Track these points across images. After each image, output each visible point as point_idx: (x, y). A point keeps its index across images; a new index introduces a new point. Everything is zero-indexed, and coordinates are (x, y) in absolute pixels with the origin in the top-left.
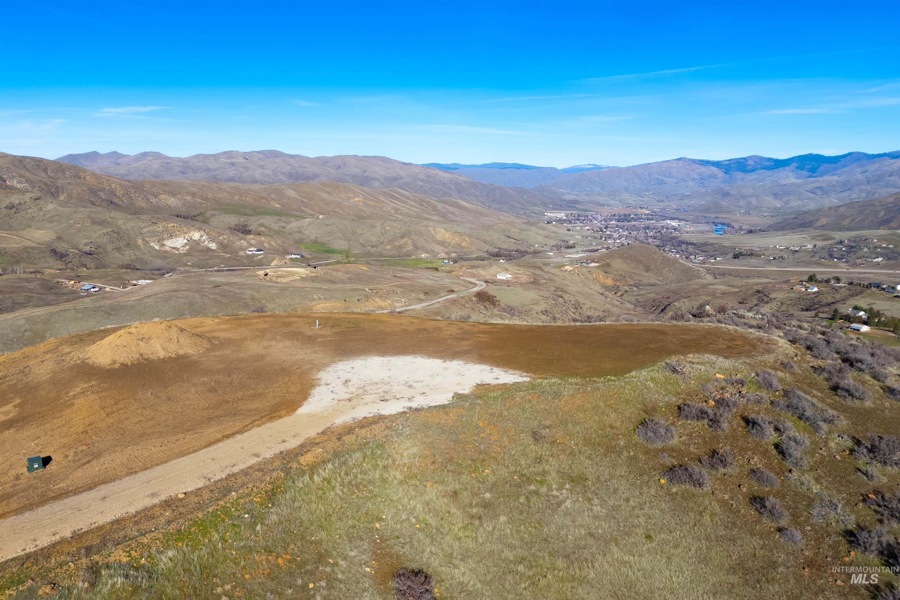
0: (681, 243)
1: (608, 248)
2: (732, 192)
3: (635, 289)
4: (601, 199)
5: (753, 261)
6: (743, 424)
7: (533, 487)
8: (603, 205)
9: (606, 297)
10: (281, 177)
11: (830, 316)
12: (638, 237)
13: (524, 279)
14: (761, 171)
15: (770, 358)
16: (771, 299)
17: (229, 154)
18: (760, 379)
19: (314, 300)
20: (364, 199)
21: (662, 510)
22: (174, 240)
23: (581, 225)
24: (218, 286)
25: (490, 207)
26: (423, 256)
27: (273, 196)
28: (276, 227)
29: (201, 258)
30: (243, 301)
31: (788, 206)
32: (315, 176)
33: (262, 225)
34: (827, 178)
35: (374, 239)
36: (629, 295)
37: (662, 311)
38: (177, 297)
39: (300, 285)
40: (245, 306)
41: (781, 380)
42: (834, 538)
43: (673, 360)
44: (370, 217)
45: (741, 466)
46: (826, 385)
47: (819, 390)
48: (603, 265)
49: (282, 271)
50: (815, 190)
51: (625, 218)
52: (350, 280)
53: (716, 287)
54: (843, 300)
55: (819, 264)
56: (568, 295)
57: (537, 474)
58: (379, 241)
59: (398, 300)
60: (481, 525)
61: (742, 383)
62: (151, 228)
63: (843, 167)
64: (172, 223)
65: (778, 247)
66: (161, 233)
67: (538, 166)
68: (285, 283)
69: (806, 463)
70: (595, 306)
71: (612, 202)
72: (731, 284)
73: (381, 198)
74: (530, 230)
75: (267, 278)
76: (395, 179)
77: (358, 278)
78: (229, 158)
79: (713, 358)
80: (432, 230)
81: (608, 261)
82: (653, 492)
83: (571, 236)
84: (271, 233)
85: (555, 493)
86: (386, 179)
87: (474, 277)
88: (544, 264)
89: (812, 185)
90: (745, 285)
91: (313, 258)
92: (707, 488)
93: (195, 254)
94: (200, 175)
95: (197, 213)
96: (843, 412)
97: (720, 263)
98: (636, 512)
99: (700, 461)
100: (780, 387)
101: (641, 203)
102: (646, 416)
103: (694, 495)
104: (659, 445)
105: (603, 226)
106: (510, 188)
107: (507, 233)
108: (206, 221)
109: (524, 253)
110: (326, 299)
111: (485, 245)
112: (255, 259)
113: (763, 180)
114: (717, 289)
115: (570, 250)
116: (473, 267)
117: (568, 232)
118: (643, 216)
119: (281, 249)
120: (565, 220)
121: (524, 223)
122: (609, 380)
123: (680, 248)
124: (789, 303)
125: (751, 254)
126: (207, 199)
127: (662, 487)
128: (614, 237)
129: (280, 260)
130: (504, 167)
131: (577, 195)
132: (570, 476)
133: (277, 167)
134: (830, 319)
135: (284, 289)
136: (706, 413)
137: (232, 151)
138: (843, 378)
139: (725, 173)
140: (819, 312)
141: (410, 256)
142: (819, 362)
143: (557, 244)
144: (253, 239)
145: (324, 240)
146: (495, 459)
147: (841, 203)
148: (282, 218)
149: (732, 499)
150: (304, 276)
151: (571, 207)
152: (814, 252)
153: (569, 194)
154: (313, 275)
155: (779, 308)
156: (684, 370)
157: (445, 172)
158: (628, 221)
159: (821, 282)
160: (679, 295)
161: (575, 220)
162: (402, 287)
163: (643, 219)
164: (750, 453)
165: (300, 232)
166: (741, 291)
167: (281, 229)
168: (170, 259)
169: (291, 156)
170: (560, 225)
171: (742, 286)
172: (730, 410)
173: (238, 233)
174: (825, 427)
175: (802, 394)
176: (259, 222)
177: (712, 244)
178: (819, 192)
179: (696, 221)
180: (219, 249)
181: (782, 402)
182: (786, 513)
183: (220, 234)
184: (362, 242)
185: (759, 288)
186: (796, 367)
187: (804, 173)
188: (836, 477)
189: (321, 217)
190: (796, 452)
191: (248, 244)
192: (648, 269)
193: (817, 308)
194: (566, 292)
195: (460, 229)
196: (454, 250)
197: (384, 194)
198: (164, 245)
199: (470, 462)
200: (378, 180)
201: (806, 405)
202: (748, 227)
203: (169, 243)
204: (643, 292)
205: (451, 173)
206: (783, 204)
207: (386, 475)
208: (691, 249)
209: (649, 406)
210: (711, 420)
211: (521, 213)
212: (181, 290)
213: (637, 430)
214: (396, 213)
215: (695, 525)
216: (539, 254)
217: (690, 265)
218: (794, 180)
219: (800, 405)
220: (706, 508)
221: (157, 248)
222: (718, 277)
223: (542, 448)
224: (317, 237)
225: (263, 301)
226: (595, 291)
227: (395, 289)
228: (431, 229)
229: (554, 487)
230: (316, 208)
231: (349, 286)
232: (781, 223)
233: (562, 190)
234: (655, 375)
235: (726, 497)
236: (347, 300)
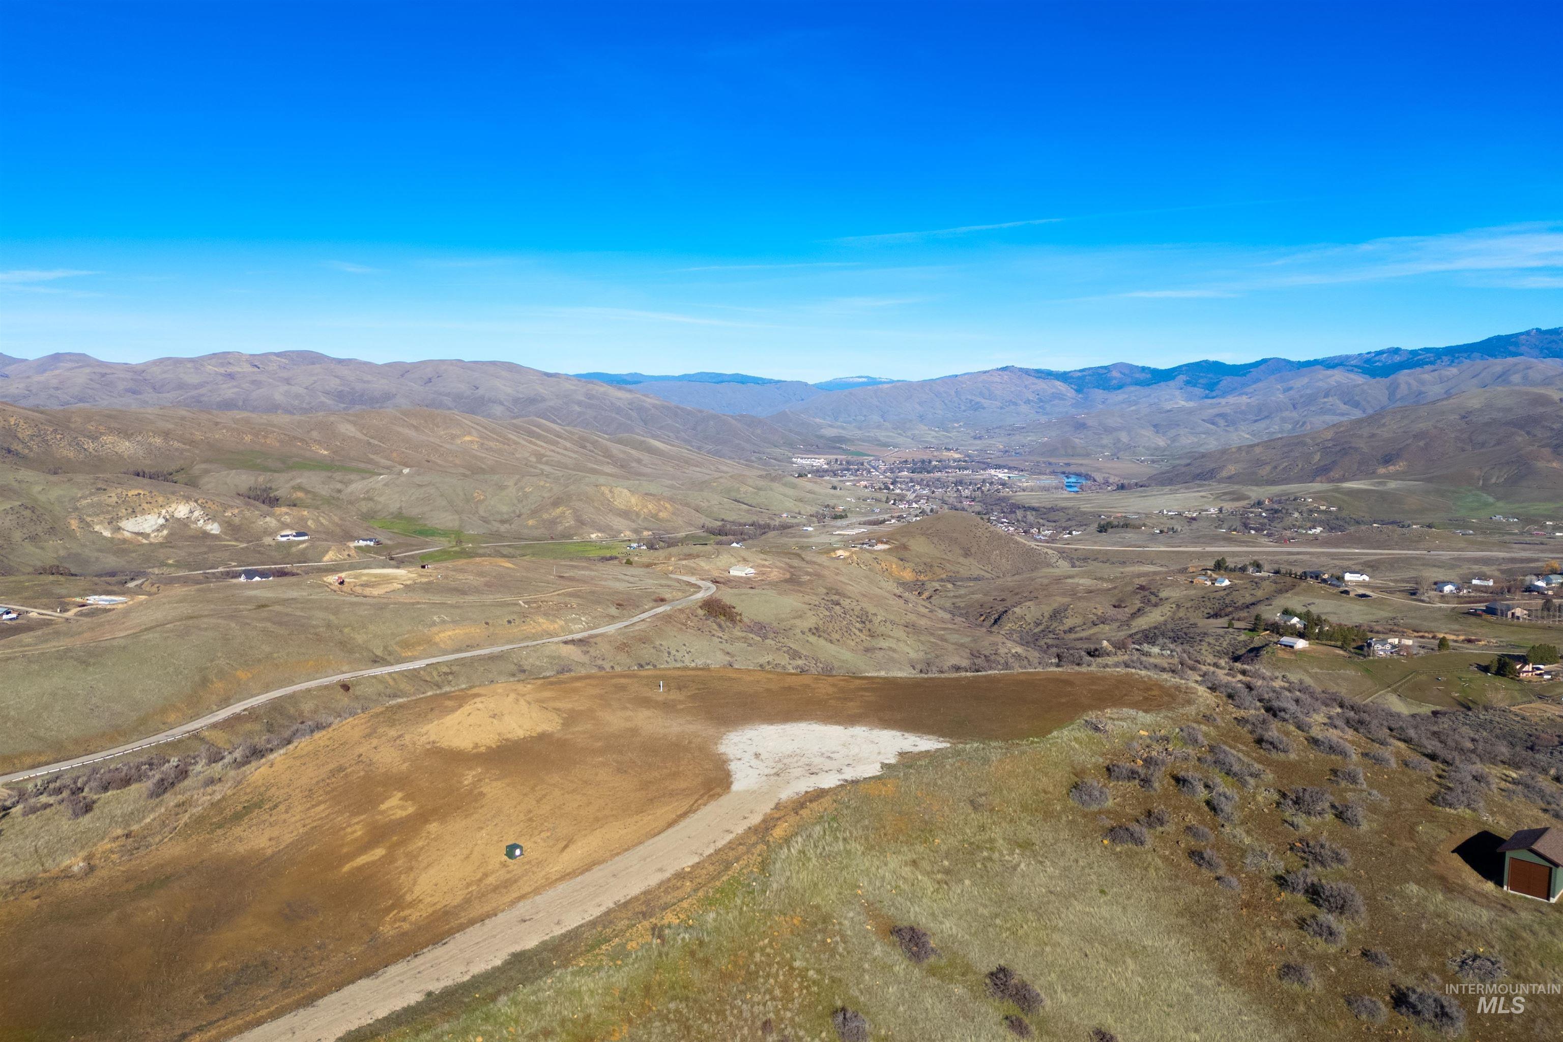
0: (1014, 508)
1: (900, 518)
2: (1090, 422)
3: (950, 586)
4: (882, 435)
5: (1129, 535)
6: (1173, 782)
7: (985, 854)
8: (886, 445)
9: (906, 601)
10: (323, 399)
11: (1249, 626)
12: (946, 499)
13: (775, 575)
14: (1132, 388)
15: (1191, 710)
16: (1161, 599)
17: (223, 358)
18: (1184, 734)
19: (434, 624)
20: (481, 437)
21: (1110, 868)
22: (140, 519)
23: (852, 478)
24: (264, 606)
25: (699, 448)
26: (593, 536)
27: (315, 434)
28: (324, 491)
29: (192, 550)
30: (312, 631)
31: (1177, 444)
32: (387, 397)
33: (299, 488)
34: (1232, 399)
35: (505, 509)
36: (941, 596)
37: (996, 621)
38: (200, 629)
39: (405, 598)
40: (318, 640)
41: (1206, 735)
42: (1266, 882)
43: (1091, 716)
44: (493, 470)
45: (1177, 824)
46: (1250, 738)
47: (1243, 744)
48: (897, 548)
49: (368, 574)
50: (1217, 419)
51: (923, 466)
52: (490, 587)
53: (1076, 580)
54: (1268, 599)
55: (1228, 540)
56: (849, 601)
57: (985, 842)
58: (514, 512)
59: (575, 619)
60: (950, 889)
61: (1167, 739)
62: (95, 499)
63: (1255, 382)
64: (136, 488)
65: (1165, 512)
66: (113, 507)
67: (776, 378)
68: (379, 596)
69: (1237, 816)
70: (892, 617)
71: (900, 440)
72: (1099, 575)
73: (510, 436)
74: (771, 489)
75: (345, 588)
76: (532, 401)
77: (500, 583)
78: (222, 365)
79: (1132, 712)
80: (607, 492)
81: (904, 540)
82: (1098, 852)
83: (839, 497)
84: (317, 502)
85: (1007, 857)
86: (516, 401)
87: (693, 574)
88: (801, 548)
89: (1211, 411)
90: (1121, 578)
91: (399, 545)
92: (1148, 846)
93: (180, 544)
94: (168, 395)
95: (173, 467)
96: (1269, 765)
97: (1078, 540)
98: (1087, 870)
99: (1138, 821)
100: (1206, 743)
101: (946, 441)
102: (1076, 779)
103: (1137, 853)
104: (1095, 808)
105: (889, 481)
106: (732, 417)
107: (733, 494)
108: (192, 483)
109: (764, 529)
110: (454, 622)
111: (698, 515)
112: (294, 550)
113: (1136, 403)
114: (1078, 585)
115: (839, 523)
116: (689, 556)
117: (833, 491)
118: (951, 463)
119: (338, 530)
120: (826, 471)
121: (761, 476)
122: (1032, 742)
123: (1013, 515)
124: (1189, 605)
125: (1126, 525)
126: (192, 443)
127: (1106, 848)
128: (907, 498)
129: (339, 551)
130: (719, 379)
131: (844, 428)
132: (1016, 842)
133: (315, 382)
134: (1250, 630)
135: (380, 607)
136: (1137, 773)
137: (229, 353)
138: (1267, 730)
139: (1076, 390)
140: (1233, 619)
141: (570, 537)
142: (1242, 713)
143: (817, 512)
144: (286, 514)
145: (415, 512)
146: (942, 829)
147: (1256, 441)
148: (335, 475)
149: (1172, 854)
150: (408, 582)
151: (834, 448)
152: (1220, 521)
153: (831, 426)
154: (424, 580)
155: (1174, 613)
156: (1107, 728)
157: (620, 389)
158: (928, 472)
159: (1233, 570)
160: (1021, 595)
161: (842, 470)
162: (579, 597)
163: (951, 467)
164: (1183, 811)
165: (370, 499)
166: (1115, 588)
167: (335, 495)
168: (134, 555)
169: (340, 362)
170: (818, 480)
171: (1116, 578)
172: (1159, 769)
173: (257, 503)
174: (1252, 781)
175: (1228, 749)
176: (293, 483)
177: (1063, 509)
178: (1222, 422)
179: (1036, 471)
180: (226, 534)
181: (1210, 758)
182: (1223, 863)
183: (226, 507)
184: (482, 513)
185: (1143, 581)
186: (1219, 720)
187: (1198, 391)
188: (1265, 829)
189: (406, 471)
190: (1227, 808)
191: (278, 524)
192: (967, 554)
193: (1231, 613)
194: (844, 596)
195: (653, 488)
196: (646, 525)
197: (517, 429)
198: (119, 528)
199: (919, 833)
200: (501, 403)
201: (1233, 761)
202: (1117, 479)
203: (130, 526)
204: (962, 591)
205: (630, 391)
206: (1169, 442)
207: (848, 847)
208: (1031, 517)
209: (1079, 768)
210: (1142, 780)
211: (753, 458)
212: (202, 616)
213: (1071, 794)
214: (539, 461)
215: (1142, 879)
216: (789, 530)
217: (1033, 544)
218: (1183, 403)
219: (1227, 760)
220: (1150, 864)
221: (107, 534)
222: (1077, 563)
223: (982, 815)
224: (400, 508)
225: (346, 630)
226: (888, 592)
227: (567, 599)
228: (605, 490)
229: (1005, 852)
230: (395, 455)
231: (489, 599)
232: (1168, 472)
233: (818, 420)
234: (1078, 734)
235: (1167, 853)
236: (490, 622)
